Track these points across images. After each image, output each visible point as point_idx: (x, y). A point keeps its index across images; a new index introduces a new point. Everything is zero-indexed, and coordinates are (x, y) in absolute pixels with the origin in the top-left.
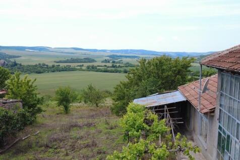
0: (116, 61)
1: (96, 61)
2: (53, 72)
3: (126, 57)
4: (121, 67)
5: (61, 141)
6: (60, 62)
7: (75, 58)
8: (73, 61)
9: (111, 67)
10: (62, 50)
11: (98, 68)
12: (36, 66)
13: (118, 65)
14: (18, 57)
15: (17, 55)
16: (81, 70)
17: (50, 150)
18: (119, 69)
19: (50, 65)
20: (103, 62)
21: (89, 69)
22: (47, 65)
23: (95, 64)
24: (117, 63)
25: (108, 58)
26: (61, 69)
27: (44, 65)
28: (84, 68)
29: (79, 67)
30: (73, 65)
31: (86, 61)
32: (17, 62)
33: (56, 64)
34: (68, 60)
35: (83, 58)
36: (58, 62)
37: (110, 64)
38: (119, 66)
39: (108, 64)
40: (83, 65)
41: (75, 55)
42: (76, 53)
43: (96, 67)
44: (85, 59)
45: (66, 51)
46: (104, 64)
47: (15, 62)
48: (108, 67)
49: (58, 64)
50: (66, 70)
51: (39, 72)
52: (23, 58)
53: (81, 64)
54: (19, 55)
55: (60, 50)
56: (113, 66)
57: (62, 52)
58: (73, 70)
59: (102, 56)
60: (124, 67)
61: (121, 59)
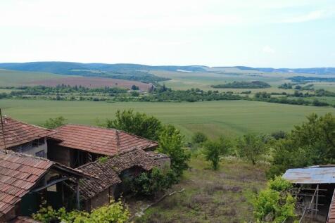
0: (303, 86)
1: (270, 86)
2: (209, 100)
3: (321, 79)
4: (310, 96)
5: (203, 203)
7: (240, 81)
8: (236, 85)
9: (293, 96)
10: (222, 70)
11: (272, 96)
12: (188, 91)
13: (304, 92)
14: (168, 79)
15: (166, 77)
16: (246, 98)
17: (192, 211)
18: (306, 99)
19: (206, 90)
20: (280, 87)
21: (259, 97)
22: (202, 91)
23: (268, 91)
24: (303, 89)
25: (290, 81)
26: (219, 97)
27: (198, 90)
28: (251, 96)
29: (244, 95)
30: (235, 91)
31: (256, 85)
32: (167, 87)
33: (213, 90)
34: (229, 84)
35: (251, 81)
36: (215, 87)
37: (291, 92)
38: (307, 94)
39: (289, 91)
40: (250, 92)
41: (240, 76)
42: (242, 74)
43: (269, 95)
45: (228, 71)
46: (282, 91)
47: (164, 87)
48: (289, 96)
49: (216, 90)
50: (226, 99)
51: (192, 101)
52: (173, 81)
53: (247, 90)
54: (169, 77)
55: (221, 71)
56: (297, 95)
57: (222, 73)
58: (237, 98)
59: (280, 79)
60: (314, 95)
61: (311, 83)
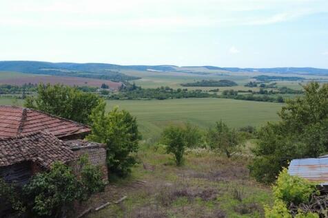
0: (267, 84)
1: (236, 85)
2: (179, 98)
3: (283, 78)
4: (274, 93)
6: (189, 85)
7: (208, 80)
8: (205, 84)
9: (258, 93)
10: (191, 69)
11: (239, 94)
12: (158, 90)
13: (269, 90)
14: (138, 78)
15: (137, 76)
16: (215, 96)
18: (270, 96)
19: (175, 89)
20: (246, 86)
21: (227, 95)
22: (171, 89)
23: (235, 89)
24: (268, 87)
25: (255, 80)
26: (188, 95)
27: (168, 89)
28: (219, 94)
29: (212, 93)
30: (204, 89)
31: (223, 84)
32: (136, 85)
33: (182, 88)
34: (198, 83)
35: (218, 80)
36: (184, 86)
37: (257, 89)
38: (272, 91)
39: (254, 89)
40: (218, 90)
42: (209, 73)
43: (236, 93)
44: (221, 81)
45: (197, 70)
46: (248, 89)
47: (134, 85)
48: (255, 93)
49: (185, 88)
50: (195, 97)
51: (162, 99)
52: (143, 80)
53: (216, 88)
54: (140, 76)
56: (262, 92)
57: (191, 73)
58: (205, 96)
59: (247, 77)
60: (278, 93)
61: (274, 82)
